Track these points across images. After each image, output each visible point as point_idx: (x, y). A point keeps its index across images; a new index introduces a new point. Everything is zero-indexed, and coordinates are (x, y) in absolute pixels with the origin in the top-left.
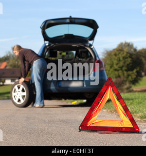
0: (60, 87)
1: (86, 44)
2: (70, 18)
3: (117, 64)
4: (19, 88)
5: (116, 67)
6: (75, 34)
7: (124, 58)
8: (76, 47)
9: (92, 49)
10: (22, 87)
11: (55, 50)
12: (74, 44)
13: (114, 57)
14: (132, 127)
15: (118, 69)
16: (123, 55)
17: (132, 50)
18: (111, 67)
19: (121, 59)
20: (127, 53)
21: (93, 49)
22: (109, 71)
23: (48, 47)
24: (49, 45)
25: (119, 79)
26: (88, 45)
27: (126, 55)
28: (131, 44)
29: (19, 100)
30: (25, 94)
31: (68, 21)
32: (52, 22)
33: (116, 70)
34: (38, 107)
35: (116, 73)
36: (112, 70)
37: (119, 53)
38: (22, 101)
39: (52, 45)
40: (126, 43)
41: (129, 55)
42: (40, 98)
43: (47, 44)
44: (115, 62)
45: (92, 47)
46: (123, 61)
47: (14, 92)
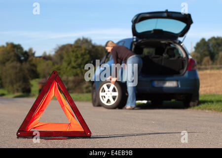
0: (153, 87)
1: (175, 41)
2: (167, 12)
3: (75, 62)
4: (108, 87)
5: (73, 64)
6: (165, 29)
7: (82, 55)
8: (165, 43)
9: (181, 46)
10: (112, 86)
11: (142, 47)
12: (163, 40)
13: (72, 53)
14: (83, 130)
15: (77, 67)
16: (81, 52)
17: (90, 46)
18: (69, 64)
19: (79, 56)
20: (86, 50)
21: (183, 46)
22: (67, 68)
23: (135, 43)
24: (137, 41)
25: (77, 77)
26: (178, 42)
27: (85, 52)
28: (89, 40)
29: (108, 101)
30: (116, 94)
31: (165, 15)
32: (148, 15)
33: (73, 68)
34: (130, 109)
35: (74, 71)
36: (69, 68)
37: (77, 50)
38: (113, 102)
39: (140, 41)
40: (84, 39)
41: (87, 52)
42: (131, 99)
43: (135, 40)
44: (73, 59)
45: (182, 44)
46: (81, 59)
47: (102, 92)
